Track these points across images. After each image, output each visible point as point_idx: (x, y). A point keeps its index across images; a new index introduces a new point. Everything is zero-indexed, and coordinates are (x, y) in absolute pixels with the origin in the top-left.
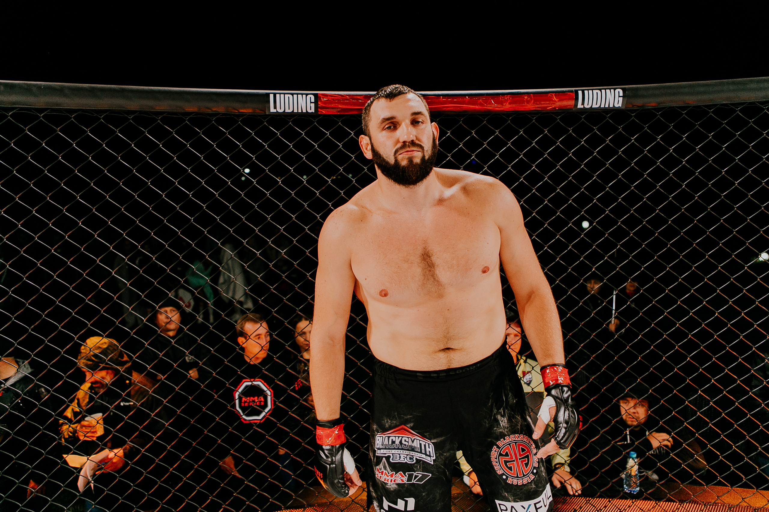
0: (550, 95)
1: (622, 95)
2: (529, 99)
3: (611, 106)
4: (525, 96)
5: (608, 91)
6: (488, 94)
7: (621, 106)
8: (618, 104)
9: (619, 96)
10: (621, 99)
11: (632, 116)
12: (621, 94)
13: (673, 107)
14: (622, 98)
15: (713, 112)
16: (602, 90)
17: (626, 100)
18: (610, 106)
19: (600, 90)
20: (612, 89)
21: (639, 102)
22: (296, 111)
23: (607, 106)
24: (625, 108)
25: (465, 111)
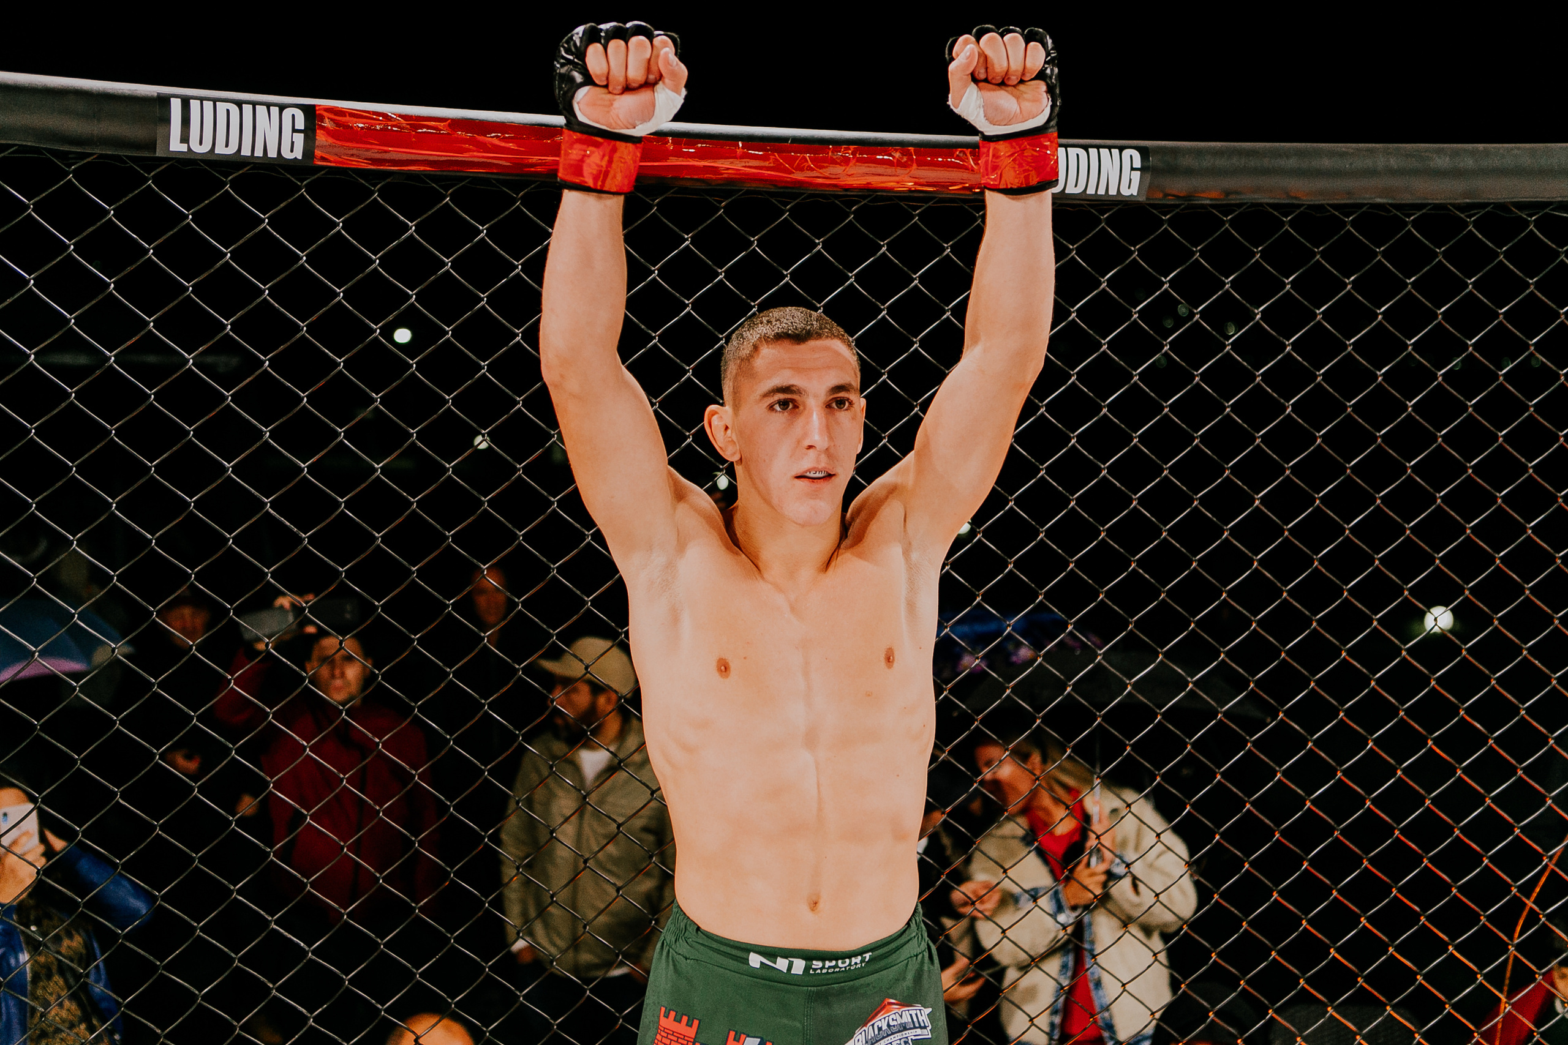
0: (960, 152)
1: (1139, 166)
2: (905, 159)
3: (1113, 192)
4: (896, 150)
5: (1104, 152)
6: (796, 140)
7: (1135, 194)
8: (1129, 188)
9: (1132, 169)
10: (1137, 175)
11: (1162, 222)
12: (1137, 164)
13: (1261, 205)
14: (1139, 173)
15: (1353, 223)
16: (1090, 150)
17: (1148, 176)
18: (1110, 193)
19: (1086, 148)
20: (1115, 147)
21: (1179, 186)
22: (246, 152)
23: (1102, 191)
24: (1147, 199)
25: (730, 181)
